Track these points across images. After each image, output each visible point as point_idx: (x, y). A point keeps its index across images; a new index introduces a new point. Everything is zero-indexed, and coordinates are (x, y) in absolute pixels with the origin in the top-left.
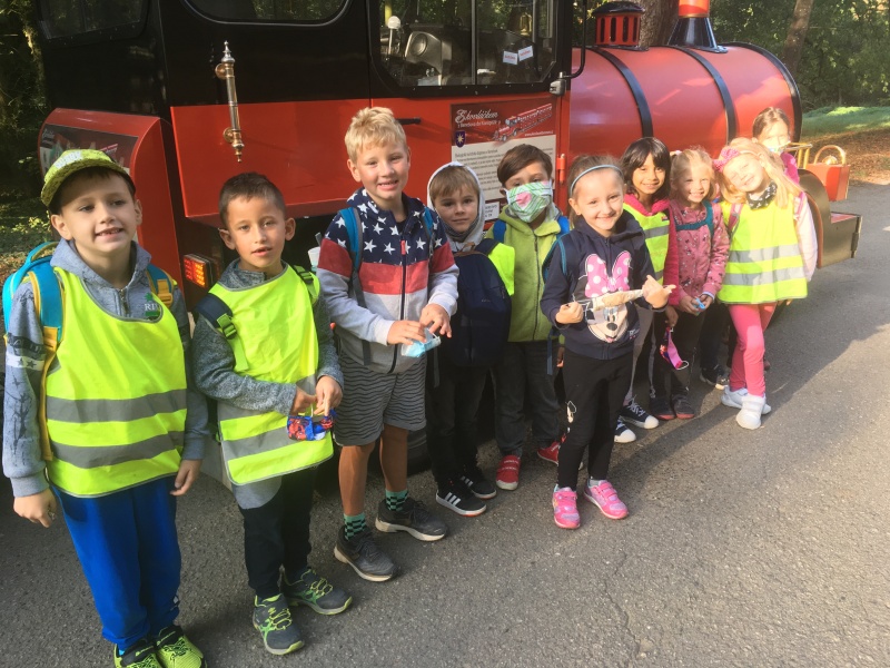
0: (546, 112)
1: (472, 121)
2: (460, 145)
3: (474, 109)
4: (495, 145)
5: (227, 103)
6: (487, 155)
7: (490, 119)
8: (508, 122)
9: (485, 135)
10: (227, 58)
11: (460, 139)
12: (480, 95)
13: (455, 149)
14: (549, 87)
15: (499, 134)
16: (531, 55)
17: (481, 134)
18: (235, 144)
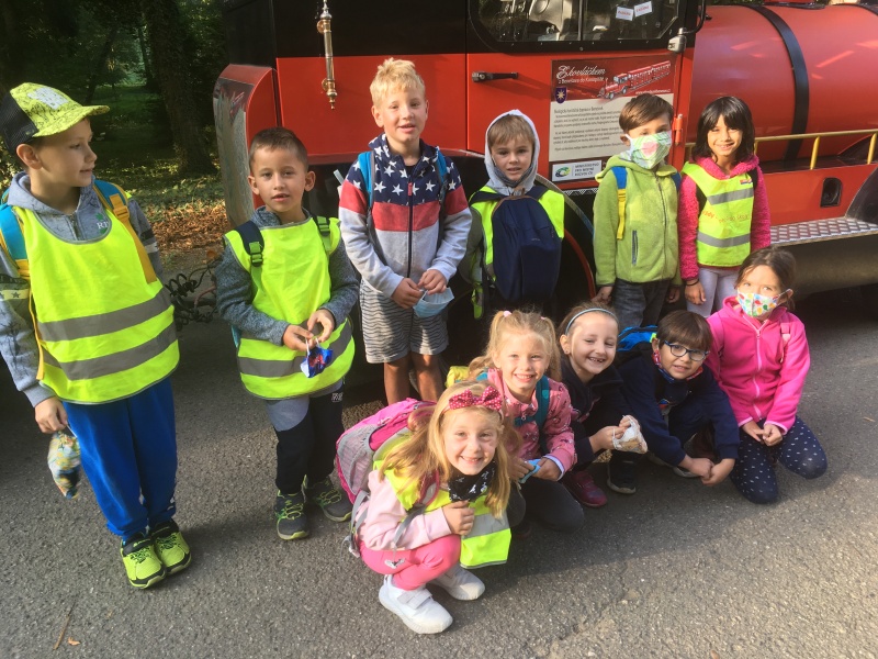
0: (663, 70)
1: (575, 77)
2: (561, 101)
3: (579, 65)
4: (601, 102)
5: (324, 55)
6: (591, 112)
7: (596, 76)
8: (616, 79)
9: (591, 92)
10: (325, 14)
11: (561, 95)
12: (586, 51)
13: (554, 105)
14: (667, 44)
15: (606, 91)
16: (650, 10)
17: (584, 91)
18: (329, 93)
